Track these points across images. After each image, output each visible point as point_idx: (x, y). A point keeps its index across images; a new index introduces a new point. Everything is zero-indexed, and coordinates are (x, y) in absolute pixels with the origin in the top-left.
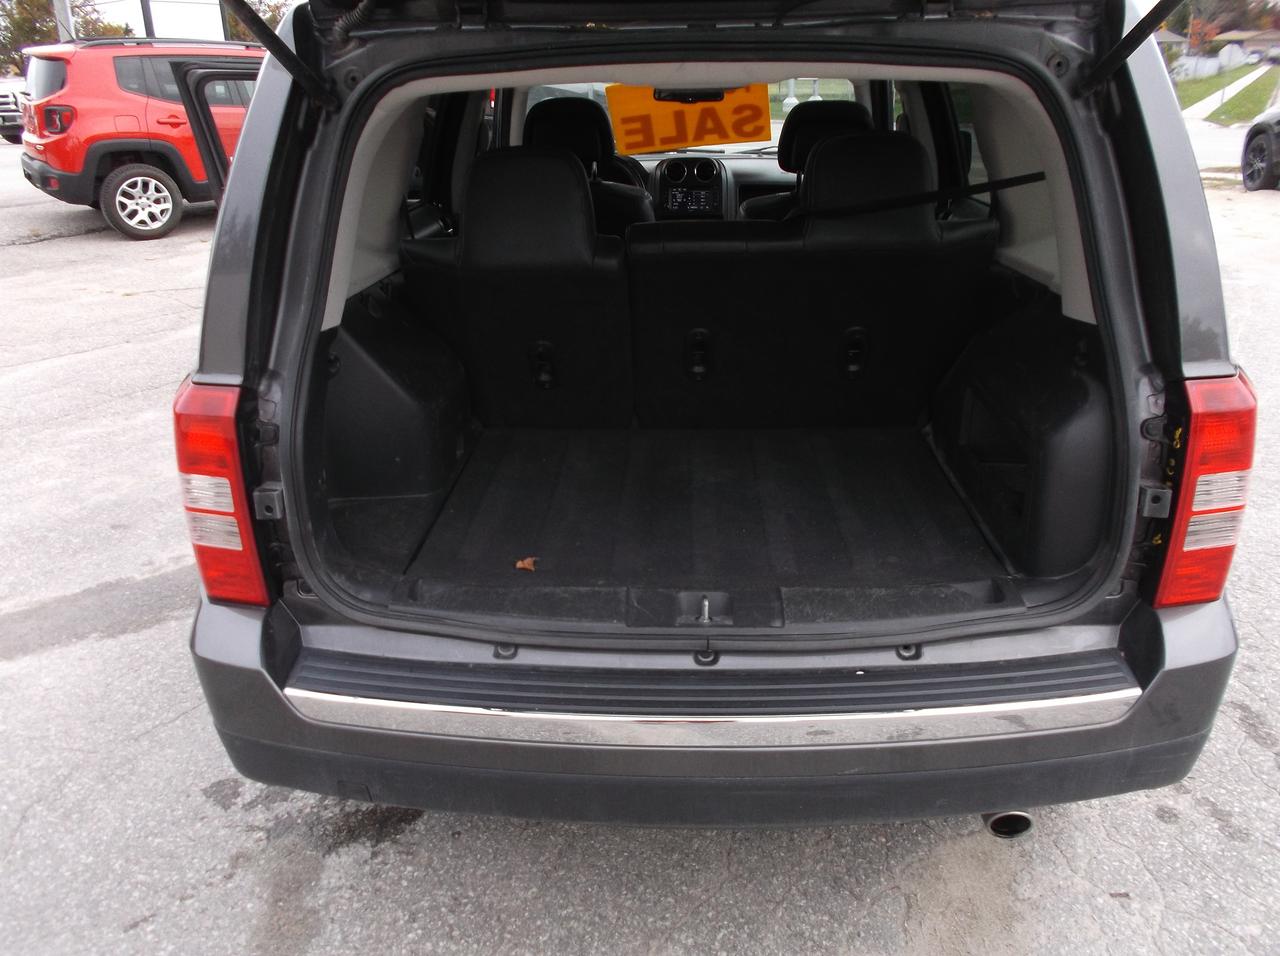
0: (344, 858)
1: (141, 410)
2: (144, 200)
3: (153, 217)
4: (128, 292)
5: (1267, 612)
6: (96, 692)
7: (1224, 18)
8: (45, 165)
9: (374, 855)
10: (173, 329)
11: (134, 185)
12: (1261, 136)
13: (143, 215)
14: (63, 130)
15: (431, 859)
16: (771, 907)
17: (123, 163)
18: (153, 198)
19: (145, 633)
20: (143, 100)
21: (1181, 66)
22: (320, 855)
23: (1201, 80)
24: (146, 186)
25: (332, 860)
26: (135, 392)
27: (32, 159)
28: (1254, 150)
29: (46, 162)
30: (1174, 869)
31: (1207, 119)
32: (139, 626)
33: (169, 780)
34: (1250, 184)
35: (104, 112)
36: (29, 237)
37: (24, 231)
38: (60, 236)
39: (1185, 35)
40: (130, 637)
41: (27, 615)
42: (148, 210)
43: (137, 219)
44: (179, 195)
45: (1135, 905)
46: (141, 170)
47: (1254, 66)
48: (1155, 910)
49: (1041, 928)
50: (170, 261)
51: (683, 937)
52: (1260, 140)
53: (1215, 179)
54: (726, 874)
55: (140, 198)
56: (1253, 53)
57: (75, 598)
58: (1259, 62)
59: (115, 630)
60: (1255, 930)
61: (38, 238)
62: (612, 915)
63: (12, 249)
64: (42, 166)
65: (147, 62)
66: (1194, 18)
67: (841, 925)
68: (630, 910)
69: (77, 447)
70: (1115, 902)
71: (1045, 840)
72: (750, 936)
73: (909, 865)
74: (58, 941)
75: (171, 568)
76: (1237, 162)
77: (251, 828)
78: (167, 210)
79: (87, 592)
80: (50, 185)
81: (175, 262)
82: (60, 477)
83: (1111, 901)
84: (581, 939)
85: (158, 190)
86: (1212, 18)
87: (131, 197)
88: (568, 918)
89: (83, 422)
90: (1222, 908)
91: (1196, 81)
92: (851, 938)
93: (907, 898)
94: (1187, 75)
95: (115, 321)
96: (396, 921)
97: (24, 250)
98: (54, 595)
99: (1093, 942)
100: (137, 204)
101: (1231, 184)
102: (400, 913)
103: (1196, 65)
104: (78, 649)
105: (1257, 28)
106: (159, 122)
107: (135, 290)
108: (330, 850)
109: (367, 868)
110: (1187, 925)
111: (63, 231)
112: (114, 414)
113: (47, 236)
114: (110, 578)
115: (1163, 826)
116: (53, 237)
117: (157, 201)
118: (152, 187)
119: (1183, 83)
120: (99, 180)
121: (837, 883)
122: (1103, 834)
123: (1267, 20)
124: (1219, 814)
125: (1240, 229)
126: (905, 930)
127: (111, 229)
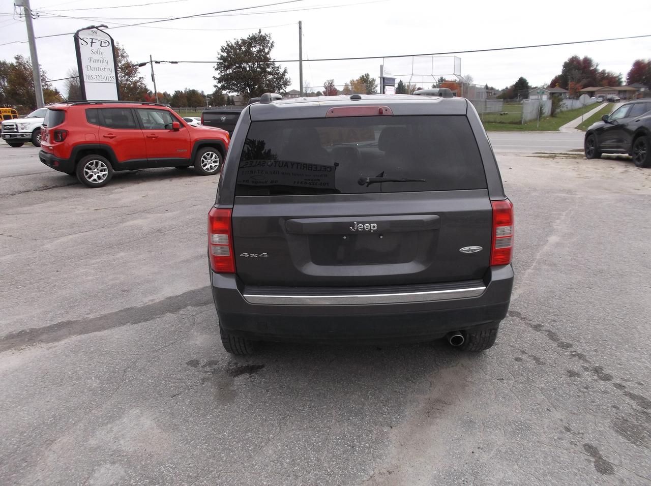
0: (240, 378)
1: (118, 252)
2: (96, 170)
3: (99, 177)
4: (96, 208)
5: (563, 305)
6: (137, 339)
7: (584, 81)
8: (53, 156)
9: (250, 377)
10: (121, 223)
11: (92, 164)
12: (591, 136)
13: (95, 177)
14: (62, 140)
15: (270, 377)
16: (386, 385)
17: (87, 155)
18: (100, 169)
19: (148, 322)
20: (98, 127)
21: (564, 104)
22: (232, 377)
23: (575, 110)
24: (97, 164)
25: (236, 378)
26: (113, 246)
27: (46, 153)
28: (589, 141)
29: (53, 154)
30: (519, 373)
31: (576, 128)
32: (145, 320)
33: (173, 361)
34: (589, 156)
35: (80, 132)
36: (43, 187)
37: (40, 185)
38: (56, 187)
39: (567, 89)
40: (143, 323)
41: (100, 318)
42: (97, 174)
43: (92, 178)
44: (111, 168)
45: (505, 381)
46: (96, 157)
47: (600, 103)
48: (511, 382)
49: (474, 388)
50: (110, 196)
51: (357, 393)
52: (591, 137)
53: (575, 154)
54: (370, 378)
55: (94, 169)
56: (600, 97)
57: (116, 313)
58: (602, 101)
59: (135, 322)
60: (543, 386)
61: (46, 188)
62: (333, 389)
63: (37, 192)
64: (51, 156)
65: (100, 111)
66: (571, 81)
67: (409, 389)
68: (339, 387)
69: (97, 265)
70: (499, 381)
71: (477, 367)
72: (379, 392)
73: (431, 375)
74: (150, 401)
75: (150, 303)
76: (583, 147)
77: (206, 372)
78: (106, 174)
79: (121, 311)
80: (54, 164)
81: (112, 196)
82: (94, 276)
83: (498, 381)
84: (324, 394)
85: (102, 166)
86: (579, 81)
87: (90, 169)
88: (319, 390)
89: (96, 257)
90: (533, 381)
91: (572, 110)
92: (412, 392)
93: (431, 382)
94: (567, 108)
95: (95, 220)
96: (262, 392)
97: (42, 193)
98: (108, 312)
99: (491, 390)
100: (93, 172)
101: (581, 156)
102: (263, 390)
103: (572, 103)
104: (124, 328)
105: (601, 86)
106: (104, 137)
107: (99, 208)
108: (235, 376)
109: (249, 380)
110: (521, 385)
111: (57, 185)
112: (107, 254)
113: (51, 187)
114: (128, 306)
115: (517, 362)
116: (54, 187)
117: (101, 171)
118: (100, 164)
119: (566, 111)
120: (77, 162)
121: (407, 380)
122: (497, 365)
123: (604, 82)
124: (536, 359)
125: (579, 175)
126: (430, 390)
127: (81, 183)
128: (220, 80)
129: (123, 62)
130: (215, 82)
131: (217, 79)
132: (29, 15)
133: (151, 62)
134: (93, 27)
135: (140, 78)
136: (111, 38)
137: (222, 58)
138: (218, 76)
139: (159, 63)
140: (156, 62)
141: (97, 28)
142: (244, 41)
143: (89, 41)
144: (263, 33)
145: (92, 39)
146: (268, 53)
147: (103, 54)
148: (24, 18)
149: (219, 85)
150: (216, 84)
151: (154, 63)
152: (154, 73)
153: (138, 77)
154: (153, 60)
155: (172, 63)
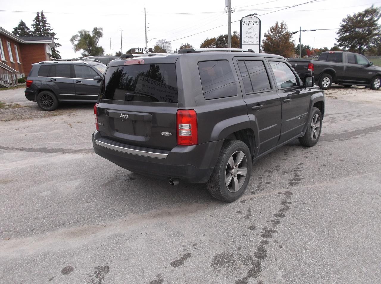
128: (339, 41)
129: (284, 32)
130: (336, 42)
131: (337, 39)
132: (230, 12)
133: (300, 31)
134: (251, 15)
135: (293, 41)
136: (260, 20)
137: (342, 26)
138: (339, 38)
139: (305, 31)
140: (303, 31)
141: (252, 15)
142: (360, 15)
143: (247, 23)
144: (374, 7)
145: (249, 22)
146: (377, 20)
147: (254, 29)
148: (228, 13)
149: (338, 44)
150: (336, 43)
151: (302, 31)
152: (301, 37)
153: (292, 40)
154: (301, 29)
155: (312, 31)
